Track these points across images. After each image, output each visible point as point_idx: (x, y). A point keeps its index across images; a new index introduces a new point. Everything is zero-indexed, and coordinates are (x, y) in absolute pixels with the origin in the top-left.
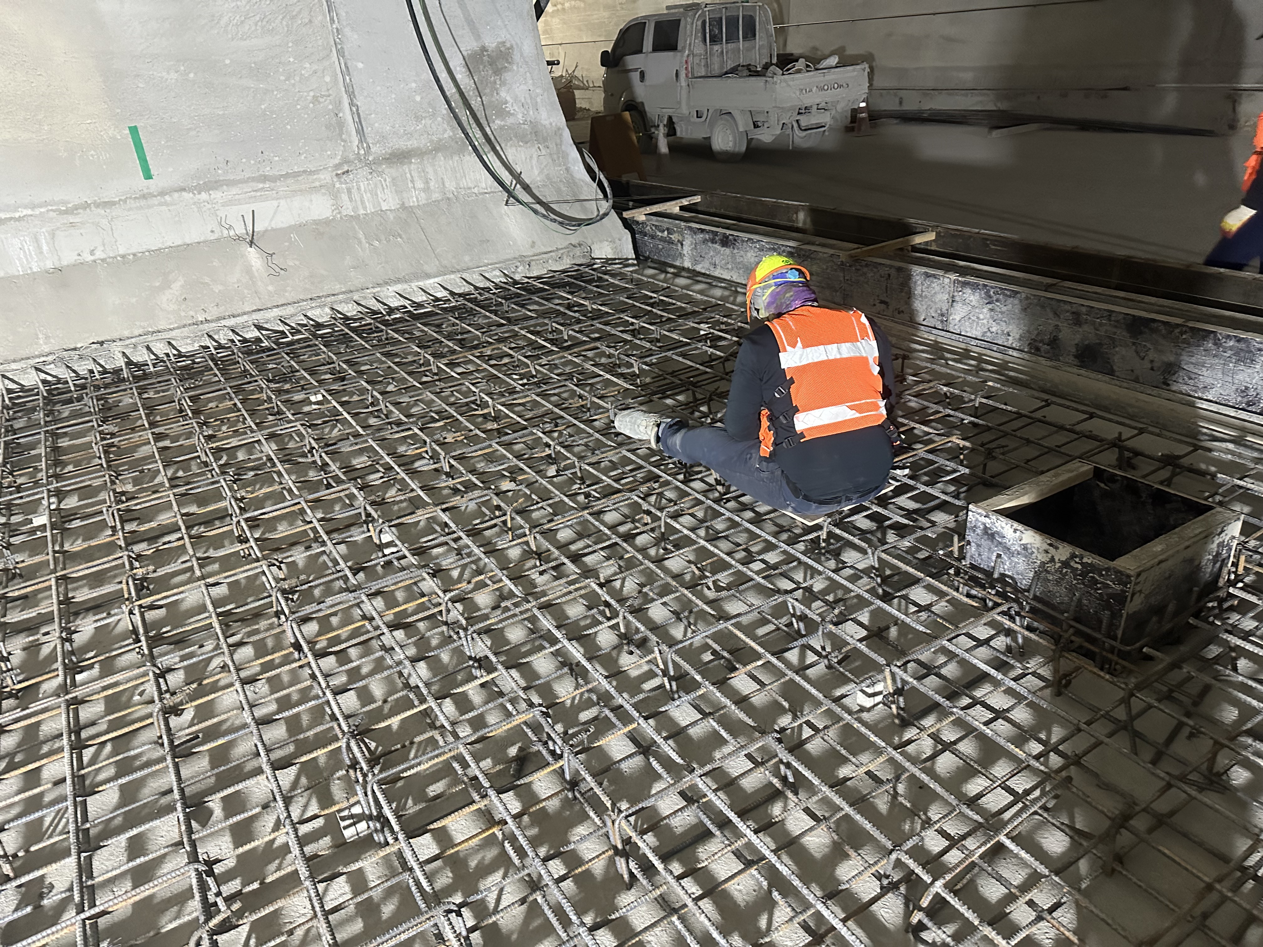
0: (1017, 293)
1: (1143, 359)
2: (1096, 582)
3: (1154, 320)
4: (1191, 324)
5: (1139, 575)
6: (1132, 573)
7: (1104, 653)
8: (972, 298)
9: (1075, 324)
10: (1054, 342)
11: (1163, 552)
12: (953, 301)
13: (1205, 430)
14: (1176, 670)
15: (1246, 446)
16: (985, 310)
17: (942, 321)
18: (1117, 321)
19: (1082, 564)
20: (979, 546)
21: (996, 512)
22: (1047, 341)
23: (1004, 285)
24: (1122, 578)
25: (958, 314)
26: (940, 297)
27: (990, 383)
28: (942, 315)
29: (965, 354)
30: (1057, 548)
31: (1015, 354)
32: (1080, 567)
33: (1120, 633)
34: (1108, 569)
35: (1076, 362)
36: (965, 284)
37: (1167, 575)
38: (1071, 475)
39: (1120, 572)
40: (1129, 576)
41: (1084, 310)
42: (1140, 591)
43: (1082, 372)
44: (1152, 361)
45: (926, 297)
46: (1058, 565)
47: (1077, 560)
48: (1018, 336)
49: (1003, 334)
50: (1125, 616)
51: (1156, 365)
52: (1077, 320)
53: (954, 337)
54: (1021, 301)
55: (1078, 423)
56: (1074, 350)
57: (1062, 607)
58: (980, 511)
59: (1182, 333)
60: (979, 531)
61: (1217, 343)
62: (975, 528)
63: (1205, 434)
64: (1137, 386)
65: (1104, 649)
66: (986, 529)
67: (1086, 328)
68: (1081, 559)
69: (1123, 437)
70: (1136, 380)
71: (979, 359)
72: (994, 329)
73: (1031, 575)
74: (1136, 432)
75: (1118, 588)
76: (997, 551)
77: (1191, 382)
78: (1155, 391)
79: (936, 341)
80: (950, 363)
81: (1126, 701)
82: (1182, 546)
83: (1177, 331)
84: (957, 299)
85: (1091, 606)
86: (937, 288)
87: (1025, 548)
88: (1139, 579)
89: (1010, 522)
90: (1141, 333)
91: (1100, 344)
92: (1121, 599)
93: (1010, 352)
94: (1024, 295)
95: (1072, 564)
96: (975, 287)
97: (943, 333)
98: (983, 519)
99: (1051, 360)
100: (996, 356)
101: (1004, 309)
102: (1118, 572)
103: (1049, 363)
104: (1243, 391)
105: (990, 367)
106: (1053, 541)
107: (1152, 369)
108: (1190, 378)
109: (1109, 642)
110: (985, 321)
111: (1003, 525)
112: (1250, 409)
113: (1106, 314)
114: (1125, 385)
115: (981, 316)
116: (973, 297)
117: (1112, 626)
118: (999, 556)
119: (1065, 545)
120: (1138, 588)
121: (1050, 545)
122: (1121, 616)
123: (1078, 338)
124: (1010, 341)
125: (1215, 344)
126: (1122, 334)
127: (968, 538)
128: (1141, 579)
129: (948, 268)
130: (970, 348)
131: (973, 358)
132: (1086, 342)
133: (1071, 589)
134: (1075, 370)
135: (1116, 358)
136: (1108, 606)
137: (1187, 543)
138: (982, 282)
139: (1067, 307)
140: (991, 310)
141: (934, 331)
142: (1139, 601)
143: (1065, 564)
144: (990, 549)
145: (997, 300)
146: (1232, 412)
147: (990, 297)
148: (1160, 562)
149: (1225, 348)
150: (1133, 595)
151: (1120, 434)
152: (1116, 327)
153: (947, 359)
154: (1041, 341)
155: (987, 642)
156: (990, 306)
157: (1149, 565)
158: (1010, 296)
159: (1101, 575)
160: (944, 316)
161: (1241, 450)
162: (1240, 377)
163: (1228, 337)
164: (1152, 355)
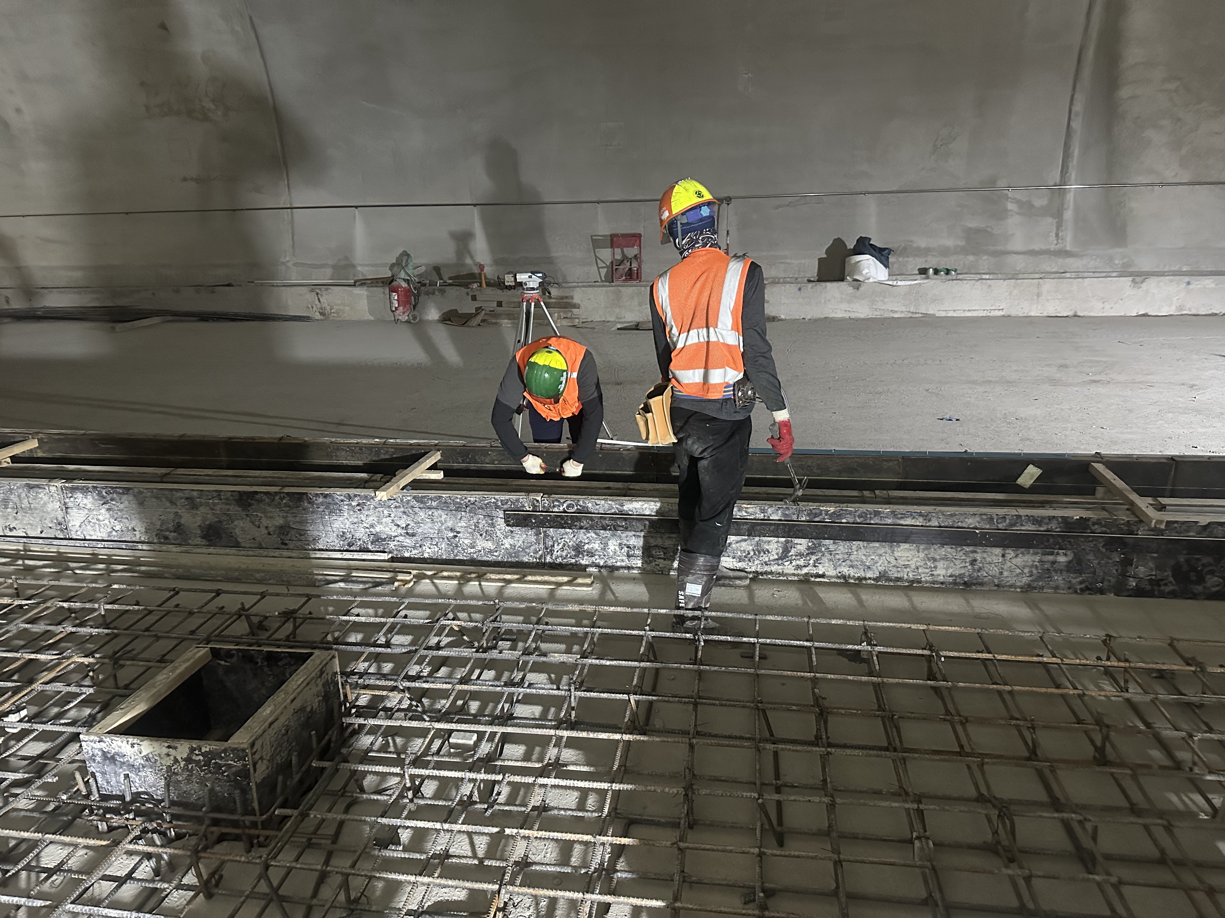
0: (128, 489)
1: (259, 527)
2: (220, 766)
3: (256, 493)
4: (287, 490)
5: (253, 745)
6: (245, 746)
7: (247, 831)
8: (85, 501)
9: (193, 508)
10: (179, 528)
11: (272, 713)
12: (66, 508)
13: (320, 577)
14: (307, 819)
15: (353, 582)
16: (103, 511)
17: (62, 530)
18: (227, 499)
19: (202, 754)
20: (104, 773)
21: (109, 733)
22: (172, 529)
23: (114, 484)
24: (239, 753)
25: (75, 520)
26: (50, 507)
27: (115, 586)
28: (60, 524)
29: (93, 560)
30: (175, 748)
31: (145, 547)
32: (201, 758)
33: (256, 805)
34: (225, 751)
35: (205, 542)
36: (73, 489)
37: (283, 731)
38: (187, 664)
39: (235, 749)
40: (244, 750)
41: (195, 494)
42: (261, 758)
43: (211, 550)
44: (267, 527)
45: (36, 509)
46: (182, 764)
47: (197, 752)
48: (143, 530)
49: (128, 530)
50: (254, 787)
51: (271, 530)
52: (192, 503)
53: (78, 543)
54: (135, 496)
55: (206, 604)
56: (199, 532)
57: (200, 802)
58: (92, 738)
59: (282, 499)
60: (98, 759)
61: (311, 502)
62: (93, 758)
63: (320, 581)
64: (261, 551)
65: (246, 827)
66: (104, 754)
67: (202, 509)
68: (200, 750)
69: (247, 607)
70: (260, 547)
71: (109, 561)
72: (117, 528)
73: (163, 783)
74: (259, 597)
75: (239, 764)
76: (122, 772)
77: (302, 538)
78: (277, 553)
79: (58, 552)
80: (78, 571)
81: (264, 875)
82: (289, 701)
83: (277, 498)
84: (70, 505)
85: (223, 789)
86: (46, 498)
87: (148, 759)
88: (254, 750)
89: (124, 738)
90: (250, 505)
91: (220, 522)
92: (245, 773)
93: (140, 546)
94: (136, 490)
95: (194, 757)
96: (85, 491)
97: (65, 542)
98: (98, 745)
99: (180, 545)
100: (125, 554)
101: (121, 506)
102: (234, 750)
103: (179, 549)
104: (342, 536)
105: (120, 567)
106: (170, 742)
107: (269, 534)
108: (301, 535)
109: (248, 819)
110: (106, 522)
111: (119, 743)
112: (351, 549)
113: (215, 494)
114: (251, 553)
115: (101, 518)
116: (87, 501)
117: (246, 802)
118: (127, 776)
119: (182, 741)
120: (257, 757)
121: (169, 747)
122: (251, 789)
123: (199, 520)
124: (138, 536)
125: (309, 503)
126: (234, 509)
127: (91, 769)
128: (258, 746)
129: (51, 476)
130: (97, 551)
131: (102, 562)
132: (208, 522)
133: (202, 782)
134: (204, 550)
135: (237, 531)
136: (237, 784)
137: (292, 697)
138: (90, 484)
139: (180, 494)
140: (108, 510)
141: (56, 542)
142: (264, 767)
143: (188, 760)
144: (115, 773)
145: (112, 500)
146: (338, 555)
147: (104, 497)
148: (271, 724)
149: (317, 504)
150: (255, 765)
151: (242, 604)
152: (227, 504)
153: (72, 569)
154: (167, 530)
155: (129, 876)
156: (107, 506)
157: (260, 731)
158: (123, 493)
159: (221, 758)
160: (62, 525)
161: (350, 586)
162: (336, 525)
163: (317, 495)
164: (265, 522)
